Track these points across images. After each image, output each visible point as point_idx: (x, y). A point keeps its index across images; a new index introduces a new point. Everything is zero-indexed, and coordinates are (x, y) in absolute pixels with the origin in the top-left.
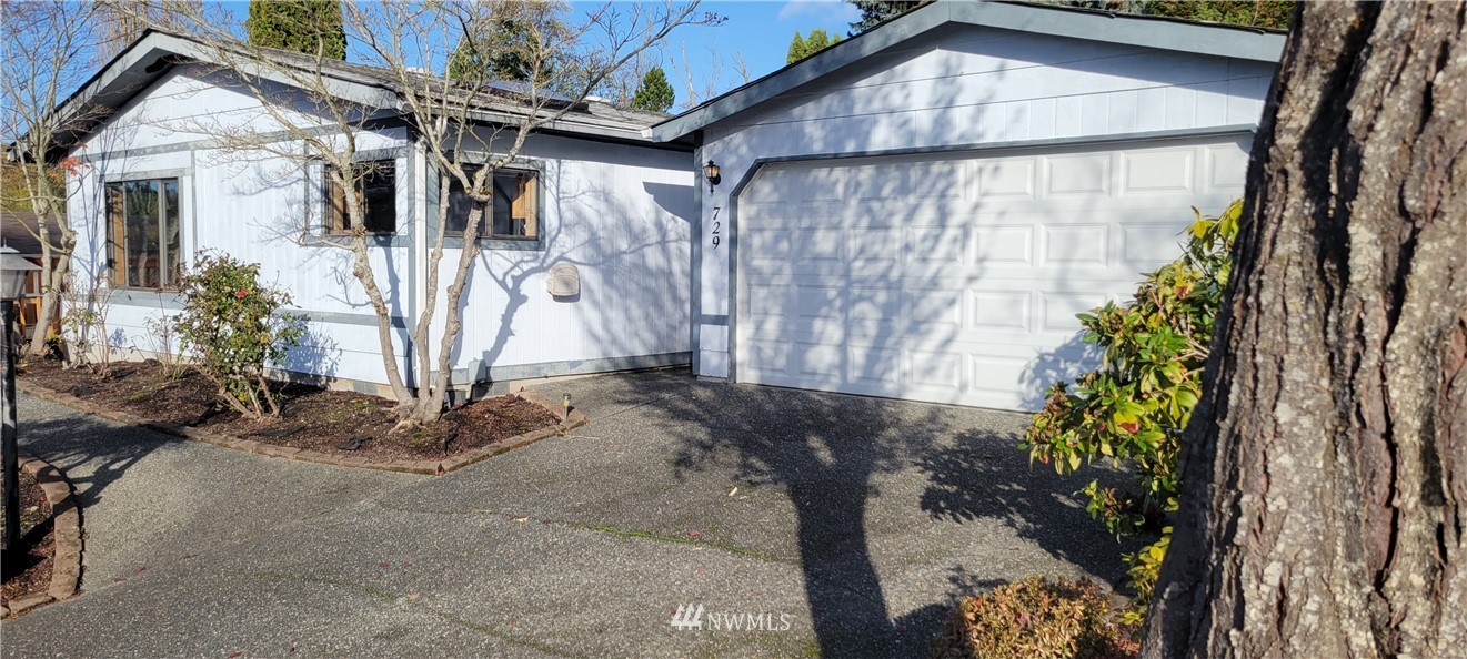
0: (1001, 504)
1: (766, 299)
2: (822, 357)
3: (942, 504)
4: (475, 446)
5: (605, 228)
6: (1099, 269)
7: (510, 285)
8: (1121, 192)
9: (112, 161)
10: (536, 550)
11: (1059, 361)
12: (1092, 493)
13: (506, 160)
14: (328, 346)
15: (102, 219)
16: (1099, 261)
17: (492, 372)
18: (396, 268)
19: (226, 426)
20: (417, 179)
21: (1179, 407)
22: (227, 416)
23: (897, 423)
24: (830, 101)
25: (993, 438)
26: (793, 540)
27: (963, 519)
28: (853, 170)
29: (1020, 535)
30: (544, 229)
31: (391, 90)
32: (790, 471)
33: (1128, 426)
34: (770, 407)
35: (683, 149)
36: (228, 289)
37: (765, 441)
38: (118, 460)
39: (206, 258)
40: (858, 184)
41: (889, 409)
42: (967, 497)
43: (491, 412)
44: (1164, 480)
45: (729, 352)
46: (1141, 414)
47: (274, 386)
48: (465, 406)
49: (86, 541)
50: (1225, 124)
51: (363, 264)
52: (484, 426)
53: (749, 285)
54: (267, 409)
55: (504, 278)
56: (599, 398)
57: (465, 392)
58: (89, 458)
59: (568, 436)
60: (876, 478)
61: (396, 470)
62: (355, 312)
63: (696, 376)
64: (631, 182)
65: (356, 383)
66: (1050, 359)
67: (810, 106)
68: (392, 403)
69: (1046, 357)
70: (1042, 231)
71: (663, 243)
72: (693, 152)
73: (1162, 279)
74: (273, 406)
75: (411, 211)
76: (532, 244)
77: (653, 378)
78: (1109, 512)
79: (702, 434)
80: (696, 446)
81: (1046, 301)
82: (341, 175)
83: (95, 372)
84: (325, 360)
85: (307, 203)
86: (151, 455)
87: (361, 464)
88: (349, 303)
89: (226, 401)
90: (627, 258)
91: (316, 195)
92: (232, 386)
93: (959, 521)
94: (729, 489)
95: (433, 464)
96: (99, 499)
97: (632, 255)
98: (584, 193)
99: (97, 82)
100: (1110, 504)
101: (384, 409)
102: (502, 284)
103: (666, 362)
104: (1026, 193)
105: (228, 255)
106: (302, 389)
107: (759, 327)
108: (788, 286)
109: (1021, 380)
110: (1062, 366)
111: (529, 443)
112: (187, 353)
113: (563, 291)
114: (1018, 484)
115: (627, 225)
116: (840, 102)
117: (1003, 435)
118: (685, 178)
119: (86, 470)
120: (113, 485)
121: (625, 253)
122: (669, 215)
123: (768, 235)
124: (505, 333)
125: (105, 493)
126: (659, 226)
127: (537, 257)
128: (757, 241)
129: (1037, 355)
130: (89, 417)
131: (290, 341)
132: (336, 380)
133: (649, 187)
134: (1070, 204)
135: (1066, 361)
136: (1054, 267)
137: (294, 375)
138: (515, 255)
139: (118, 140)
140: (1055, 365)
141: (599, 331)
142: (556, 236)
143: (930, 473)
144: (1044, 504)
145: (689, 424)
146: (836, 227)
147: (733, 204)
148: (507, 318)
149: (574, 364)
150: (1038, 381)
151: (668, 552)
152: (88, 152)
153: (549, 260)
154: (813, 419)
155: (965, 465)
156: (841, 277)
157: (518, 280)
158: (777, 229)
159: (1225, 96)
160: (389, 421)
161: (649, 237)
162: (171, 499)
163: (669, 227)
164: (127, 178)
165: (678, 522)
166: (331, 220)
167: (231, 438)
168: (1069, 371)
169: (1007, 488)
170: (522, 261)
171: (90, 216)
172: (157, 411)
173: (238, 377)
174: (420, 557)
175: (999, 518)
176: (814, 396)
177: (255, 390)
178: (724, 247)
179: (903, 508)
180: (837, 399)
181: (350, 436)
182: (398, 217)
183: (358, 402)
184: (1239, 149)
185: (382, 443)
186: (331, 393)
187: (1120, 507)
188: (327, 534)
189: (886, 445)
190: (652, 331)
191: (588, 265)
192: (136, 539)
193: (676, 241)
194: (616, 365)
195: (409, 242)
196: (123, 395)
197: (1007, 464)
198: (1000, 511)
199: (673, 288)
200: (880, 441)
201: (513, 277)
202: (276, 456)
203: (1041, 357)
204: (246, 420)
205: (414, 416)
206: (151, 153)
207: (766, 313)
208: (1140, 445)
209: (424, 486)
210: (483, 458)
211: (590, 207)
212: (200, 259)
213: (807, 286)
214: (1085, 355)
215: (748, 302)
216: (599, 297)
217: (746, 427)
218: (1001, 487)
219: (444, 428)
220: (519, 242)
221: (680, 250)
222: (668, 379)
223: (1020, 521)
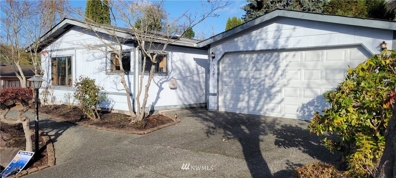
0: (296, 144)
1: (227, 89)
2: (242, 105)
3: (280, 144)
4: (152, 127)
5: (183, 70)
6: (319, 81)
7: (159, 85)
8: (325, 61)
9: (53, 52)
10: (173, 155)
11: (308, 106)
12: (325, 141)
13: (161, 52)
14: (111, 101)
15: (50, 67)
16: (319, 79)
17: (154, 108)
18: (130, 81)
19: (86, 122)
20: (136, 57)
21: (351, 119)
22: (86, 119)
23: (265, 123)
24: (245, 37)
25: (291, 126)
26: (242, 153)
27: (287, 148)
28: (251, 55)
29: (303, 152)
30: (168, 70)
31: (130, 34)
32: (238, 135)
33: (338, 123)
34: (229, 118)
35: (205, 49)
36: (88, 86)
37: (229, 126)
38: (60, 130)
39: (82, 78)
40: (252, 59)
41: (262, 119)
42: (287, 142)
43: (155, 118)
44: (346, 138)
45: (217, 103)
46: (341, 120)
47: (99, 111)
48: (148, 117)
49: (55, 151)
50: (354, 43)
51: (123, 80)
52: (154, 122)
53: (222, 85)
54: (97, 117)
55: (158, 83)
56: (183, 115)
57: (147, 113)
58: (53, 130)
59: (176, 125)
60: (261, 137)
61: (133, 133)
62: (119, 92)
63: (208, 109)
64: (190, 58)
65: (119, 111)
66: (305, 105)
67: (240, 38)
68: (129, 116)
69: (304, 105)
70: (303, 71)
71: (198, 74)
72: (207, 50)
73: (344, 85)
74: (98, 116)
75: (134, 65)
76: (165, 74)
77: (196, 110)
78: (330, 146)
79: (212, 125)
80: (211, 128)
81: (304, 90)
82: (118, 56)
83: (50, 107)
84: (111, 105)
85: (106, 63)
86: (69, 129)
87: (123, 132)
88: (117, 90)
89: (86, 115)
90: (189, 78)
91: (109, 61)
92: (88, 111)
93: (286, 148)
94: (222, 139)
95: (142, 132)
96: (57, 140)
97: (190, 77)
98: (178, 61)
99: (51, 32)
100: (331, 144)
101: (127, 118)
102: (157, 85)
103: (199, 105)
104: (299, 61)
105: (88, 77)
106: (105, 112)
107: (225, 96)
108: (233, 86)
109: (297, 111)
110: (309, 107)
111: (166, 127)
112: (75, 103)
113: (173, 87)
114: (300, 139)
115: (189, 69)
116: (248, 37)
117: (294, 126)
118: (205, 57)
119: (53, 133)
120: (60, 137)
121: (188, 76)
122: (200, 66)
123: (228, 72)
124: (158, 98)
125: (58, 139)
126: (197, 69)
127: (166, 78)
128: (224, 74)
129: (302, 104)
130: (51, 119)
131: (103, 100)
132: (113, 110)
133: (195, 59)
134: (311, 64)
135: (310, 106)
136: (306, 81)
137: (102, 108)
138: (161, 77)
139: (55, 47)
140: (307, 107)
141: (182, 97)
142: (171, 72)
143: (276, 136)
144: (308, 144)
145: (208, 123)
146: (246, 70)
147: (218, 64)
148: (158, 94)
149: (175, 106)
150: (302, 111)
151: (209, 156)
152: (47, 50)
153: (169, 79)
154: (241, 121)
155: (285, 133)
156: (248, 83)
157: (161, 84)
158: (230, 71)
159: (354, 36)
160: (129, 121)
161: (194, 72)
162: (75, 141)
163: (200, 70)
164: (58, 57)
165: (210, 148)
166: (113, 68)
167: (89, 125)
168: (311, 109)
169: (297, 140)
170: (162, 79)
171: (47, 67)
172: (68, 118)
173: (90, 109)
174: (143, 156)
175: (296, 148)
176: (241, 115)
177: (94, 112)
178: (216, 76)
179: (270, 145)
180: (247, 116)
181: (119, 125)
182: (131, 67)
183: (120, 116)
184: (357, 50)
185: (128, 126)
186: (113, 113)
187: (333, 145)
188: (117, 150)
189: (262, 128)
190: (195, 97)
191: (179, 80)
192: (68, 151)
193: (202, 73)
194: (186, 106)
195: (134, 74)
196: (58, 114)
197: (296, 133)
198: (296, 146)
199: (200, 86)
200: (261, 127)
201: (160, 83)
202: (101, 130)
203: (303, 105)
204: (91, 120)
205: (136, 119)
206: (64, 50)
207: (227, 93)
208: (340, 128)
209: (140, 138)
210: (155, 130)
211: (179, 64)
212: (80, 78)
213: (238, 86)
214: (315, 104)
215: (222, 90)
216: (182, 88)
217: (224, 123)
218: (296, 139)
219: (144, 123)
220: (162, 74)
221: (203, 76)
222: (200, 110)
223: (302, 148)
